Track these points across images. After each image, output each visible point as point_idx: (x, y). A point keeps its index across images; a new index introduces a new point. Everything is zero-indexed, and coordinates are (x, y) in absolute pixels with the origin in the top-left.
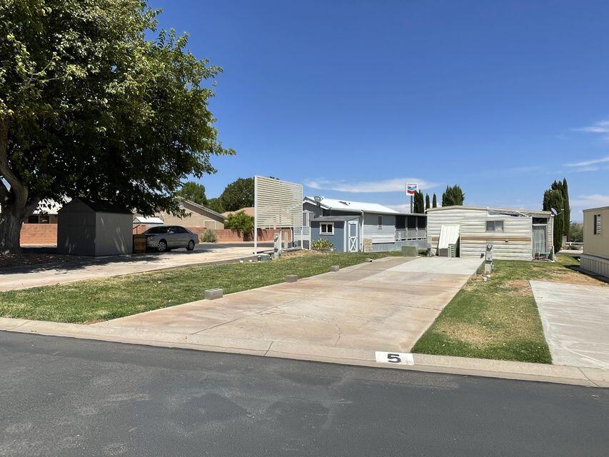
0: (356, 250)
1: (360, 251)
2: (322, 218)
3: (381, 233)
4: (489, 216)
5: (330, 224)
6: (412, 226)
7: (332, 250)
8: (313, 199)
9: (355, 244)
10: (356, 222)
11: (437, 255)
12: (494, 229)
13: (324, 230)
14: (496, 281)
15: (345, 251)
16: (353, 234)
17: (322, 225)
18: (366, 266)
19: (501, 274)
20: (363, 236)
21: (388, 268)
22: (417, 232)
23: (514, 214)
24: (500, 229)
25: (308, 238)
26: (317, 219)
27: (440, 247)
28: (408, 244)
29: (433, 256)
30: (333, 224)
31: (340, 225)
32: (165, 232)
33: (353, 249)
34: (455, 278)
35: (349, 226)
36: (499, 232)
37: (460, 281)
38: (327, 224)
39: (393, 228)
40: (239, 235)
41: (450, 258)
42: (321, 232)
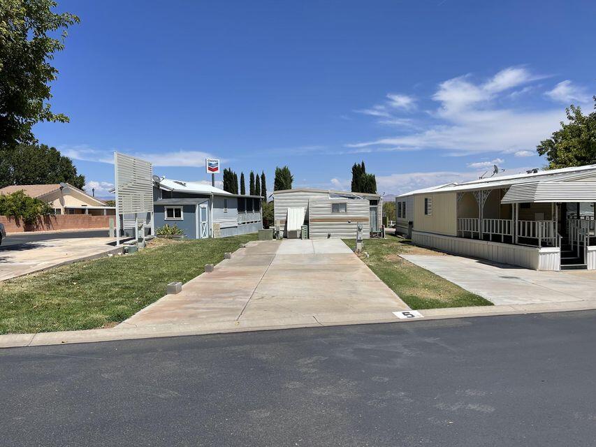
0: (207, 236)
1: (210, 236)
3: (227, 217)
5: (178, 207)
9: (206, 229)
10: (206, 206)
12: (338, 211)
13: (170, 215)
15: (197, 237)
16: (204, 219)
17: (168, 210)
20: (212, 221)
23: (352, 196)
24: (343, 211)
28: (247, 227)
29: (281, 238)
30: (182, 208)
31: (191, 209)
33: (205, 235)
35: (201, 210)
38: (174, 207)
39: (236, 211)
40: (18, 224)
42: (166, 218)
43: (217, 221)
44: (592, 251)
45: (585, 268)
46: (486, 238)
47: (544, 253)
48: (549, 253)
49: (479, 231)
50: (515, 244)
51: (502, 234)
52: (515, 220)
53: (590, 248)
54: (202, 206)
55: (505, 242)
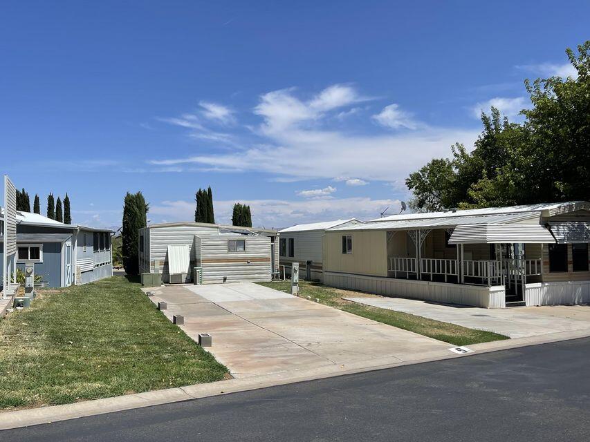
1: (73, 283)
3: (86, 257)
5: (35, 246)
7: (43, 285)
9: (69, 274)
11: (167, 282)
12: (236, 249)
13: (24, 256)
15: (62, 285)
16: (68, 259)
17: (20, 250)
20: (76, 263)
22: (105, 255)
23: (245, 232)
24: (242, 249)
27: (171, 272)
30: (41, 246)
33: (69, 282)
35: (66, 248)
36: (241, 252)
39: (92, 249)
43: (80, 263)
44: (529, 289)
45: (524, 304)
46: (426, 278)
47: (493, 292)
48: (497, 291)
49: (416, 271)
50: (460, 283)
51: (446, 274)
52: (460, 260)
53: (528, 286)
54: (67, 243)
55: (448, 282)
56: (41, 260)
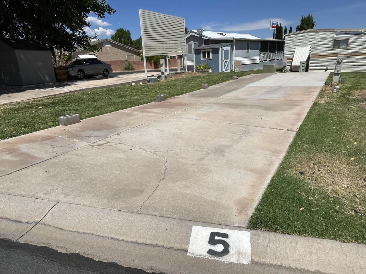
0: (229, 71)
1: (231, 71)
2: (203, 46)
3: (249, 56)
4: (335, 36)
5: (208, 50)
6: (272, 50)
7: (210, 71)
8: (196, 31)
9: (228, 66)
10: (229, 48)
11: (290, 71)
12: (339, 47)
13: (204, 56)
14: (345, 91)
15: (220, 71)
16: (227, 57)
17: (203, 53)
18: (232, 83)
19: (348, 84)
20: (234, 59)
21: (249, 83)
22: (276, 55)
23: (358, 33)
24: (344, 46)
25: (193, 63)
26: (200, 48)
27: (293, 64)
28: (269, 63)
29: (287, 72)
30: (211, 50)
31: (216, 51)
32: (83, 64)
33: (227, 69)
34: (308, 90)
35: (223, 51)
36: (343, 49)
37: (312, 93)
38: (206, 51)
39: (258, 51)
40: (151, 65)
41: (300, 73)
42: (202, 58)
43: (239, 59)
54: (224, 48)
56: (211, 58)
